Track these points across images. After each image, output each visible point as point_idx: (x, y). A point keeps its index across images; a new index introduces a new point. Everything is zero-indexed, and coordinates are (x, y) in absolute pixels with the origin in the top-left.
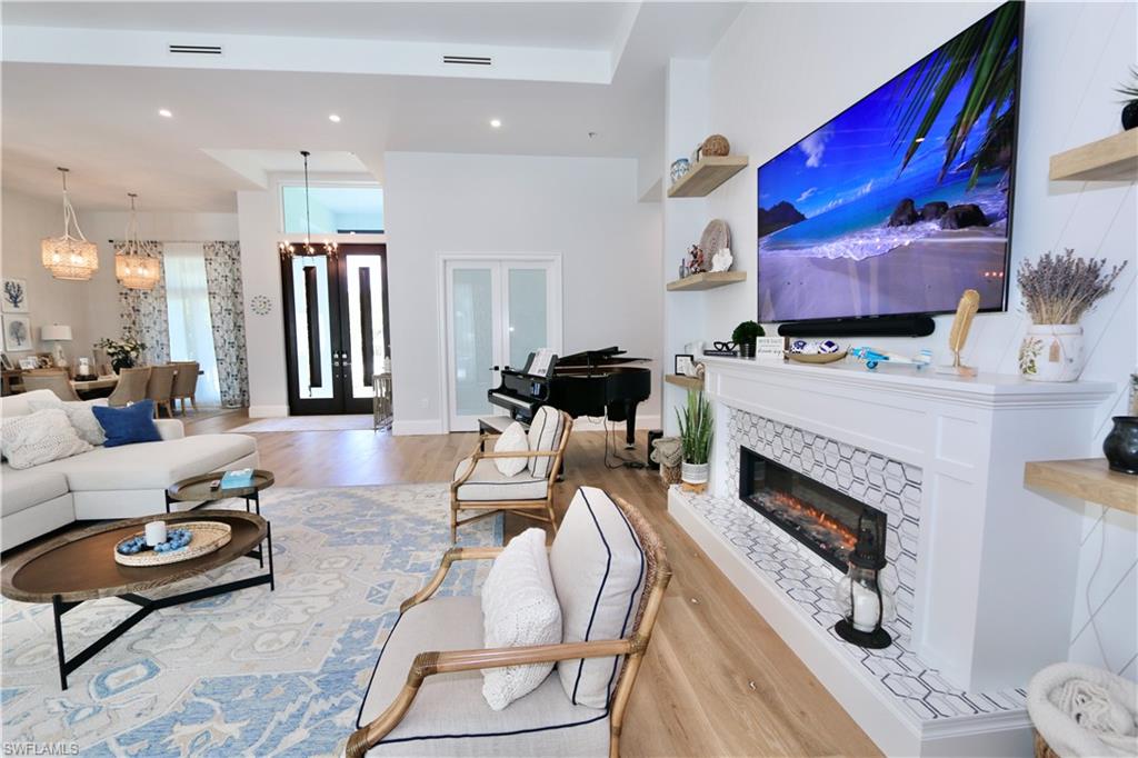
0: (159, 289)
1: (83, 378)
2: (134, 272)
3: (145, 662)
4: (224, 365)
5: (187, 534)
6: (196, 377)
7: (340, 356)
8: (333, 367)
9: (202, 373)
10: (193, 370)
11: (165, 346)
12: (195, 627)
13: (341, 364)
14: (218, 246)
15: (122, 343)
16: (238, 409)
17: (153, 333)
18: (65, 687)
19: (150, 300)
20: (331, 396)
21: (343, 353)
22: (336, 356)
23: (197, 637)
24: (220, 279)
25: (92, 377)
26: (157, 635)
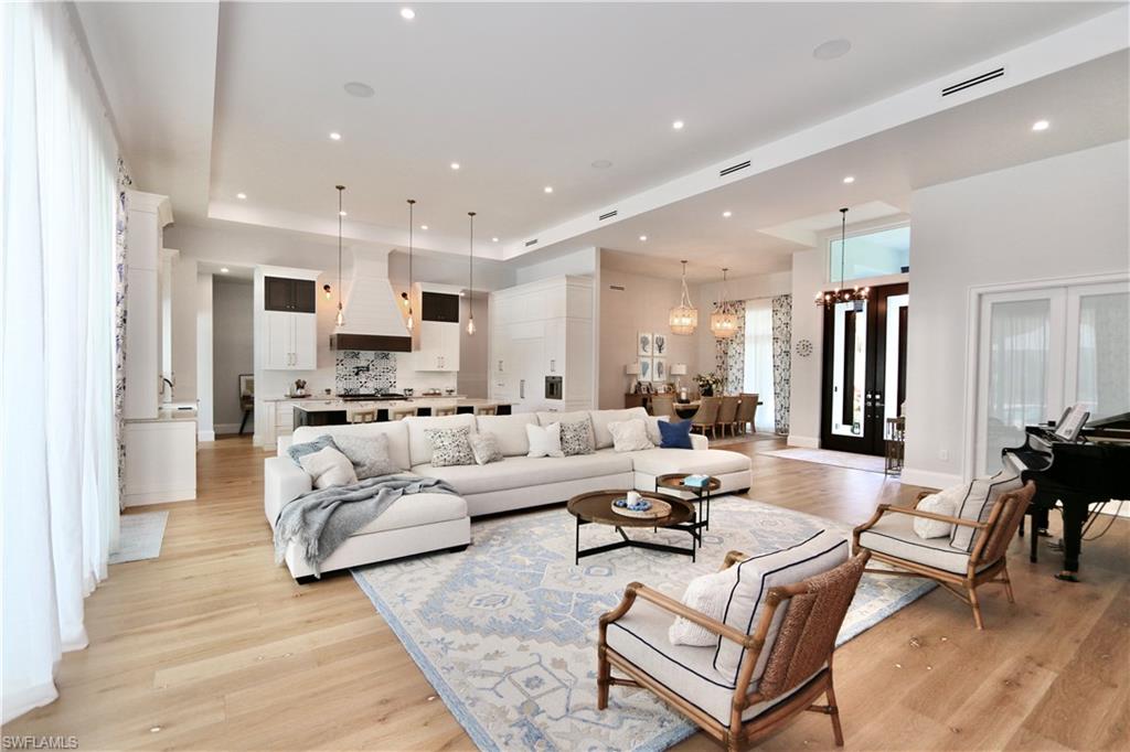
0: (738, 336)
1: (681, 401)
2: (723, 325)
3: (610, 569)
4: (781, 398)
5: (649, 504)
6: (755, 408)
7: (873, 396)
8: (866, 406)
9: (761, 403)
10: (753, 401)
11: (739, 380)
12: (641, 563)
13: (874, 404)
14: (783, 298)
15: (708, 378)
16: (781, 437)
17: (734, 370)
18: (577, 564)
19: (735, 345)
20: (862, 435)
21: (876, 393)
22: (870, 396)
23: (640, 568)
24: (783, 326)
25: (687, 401)
26: (624, 559)
